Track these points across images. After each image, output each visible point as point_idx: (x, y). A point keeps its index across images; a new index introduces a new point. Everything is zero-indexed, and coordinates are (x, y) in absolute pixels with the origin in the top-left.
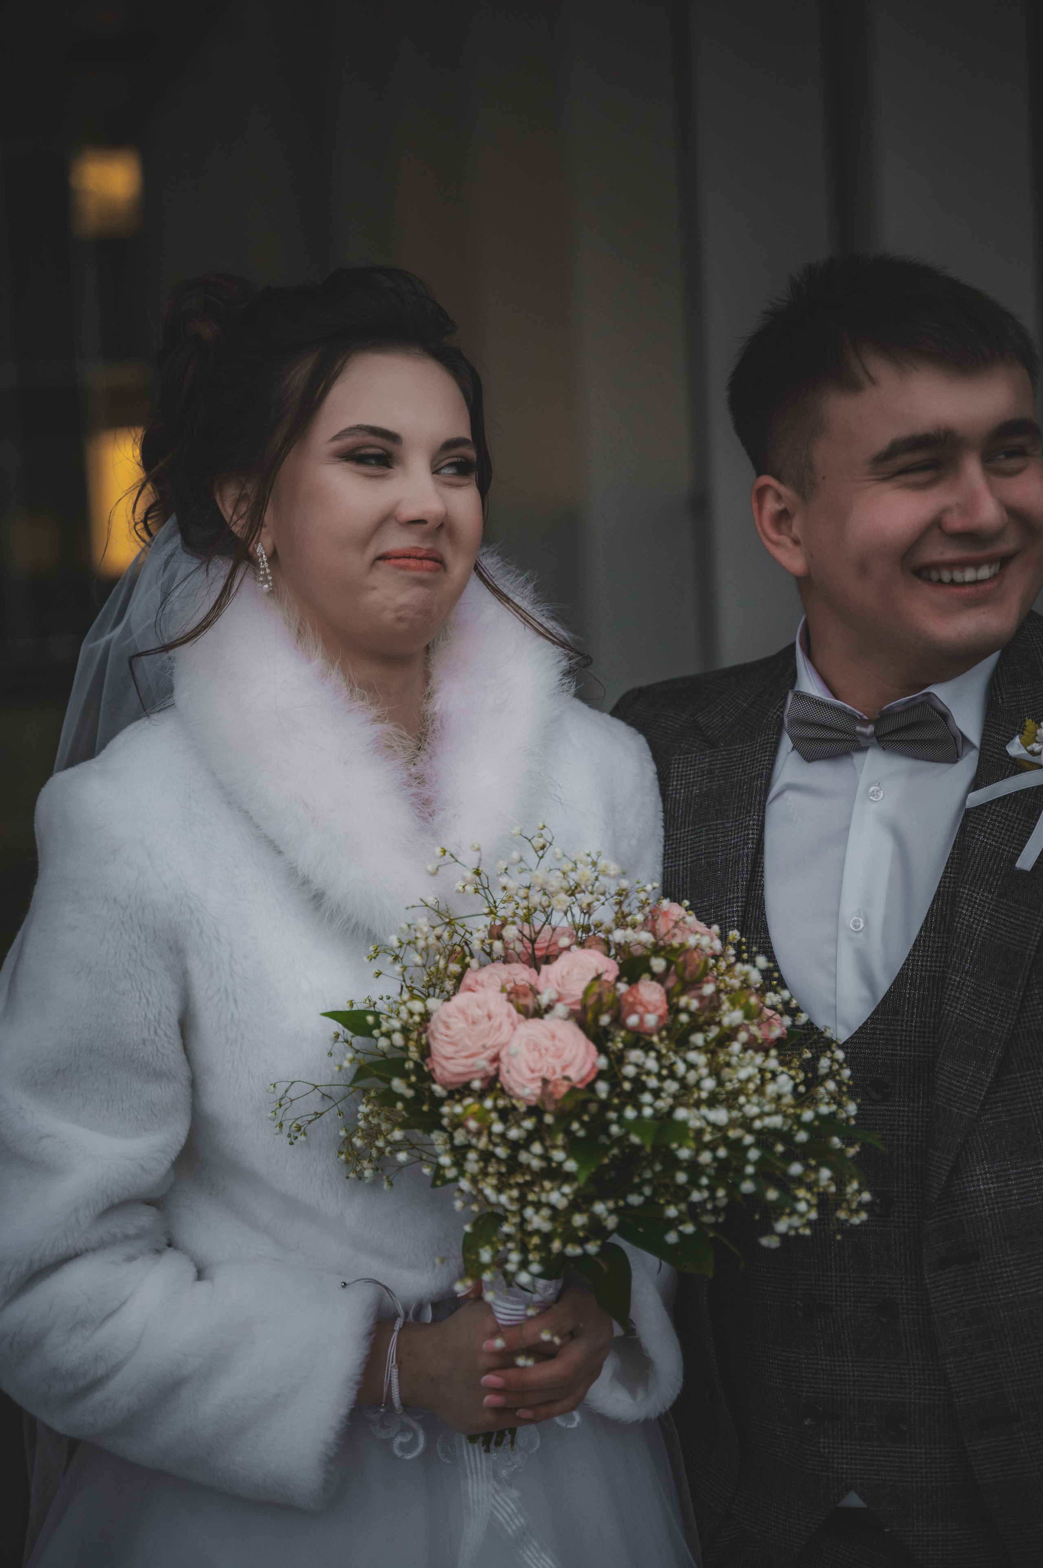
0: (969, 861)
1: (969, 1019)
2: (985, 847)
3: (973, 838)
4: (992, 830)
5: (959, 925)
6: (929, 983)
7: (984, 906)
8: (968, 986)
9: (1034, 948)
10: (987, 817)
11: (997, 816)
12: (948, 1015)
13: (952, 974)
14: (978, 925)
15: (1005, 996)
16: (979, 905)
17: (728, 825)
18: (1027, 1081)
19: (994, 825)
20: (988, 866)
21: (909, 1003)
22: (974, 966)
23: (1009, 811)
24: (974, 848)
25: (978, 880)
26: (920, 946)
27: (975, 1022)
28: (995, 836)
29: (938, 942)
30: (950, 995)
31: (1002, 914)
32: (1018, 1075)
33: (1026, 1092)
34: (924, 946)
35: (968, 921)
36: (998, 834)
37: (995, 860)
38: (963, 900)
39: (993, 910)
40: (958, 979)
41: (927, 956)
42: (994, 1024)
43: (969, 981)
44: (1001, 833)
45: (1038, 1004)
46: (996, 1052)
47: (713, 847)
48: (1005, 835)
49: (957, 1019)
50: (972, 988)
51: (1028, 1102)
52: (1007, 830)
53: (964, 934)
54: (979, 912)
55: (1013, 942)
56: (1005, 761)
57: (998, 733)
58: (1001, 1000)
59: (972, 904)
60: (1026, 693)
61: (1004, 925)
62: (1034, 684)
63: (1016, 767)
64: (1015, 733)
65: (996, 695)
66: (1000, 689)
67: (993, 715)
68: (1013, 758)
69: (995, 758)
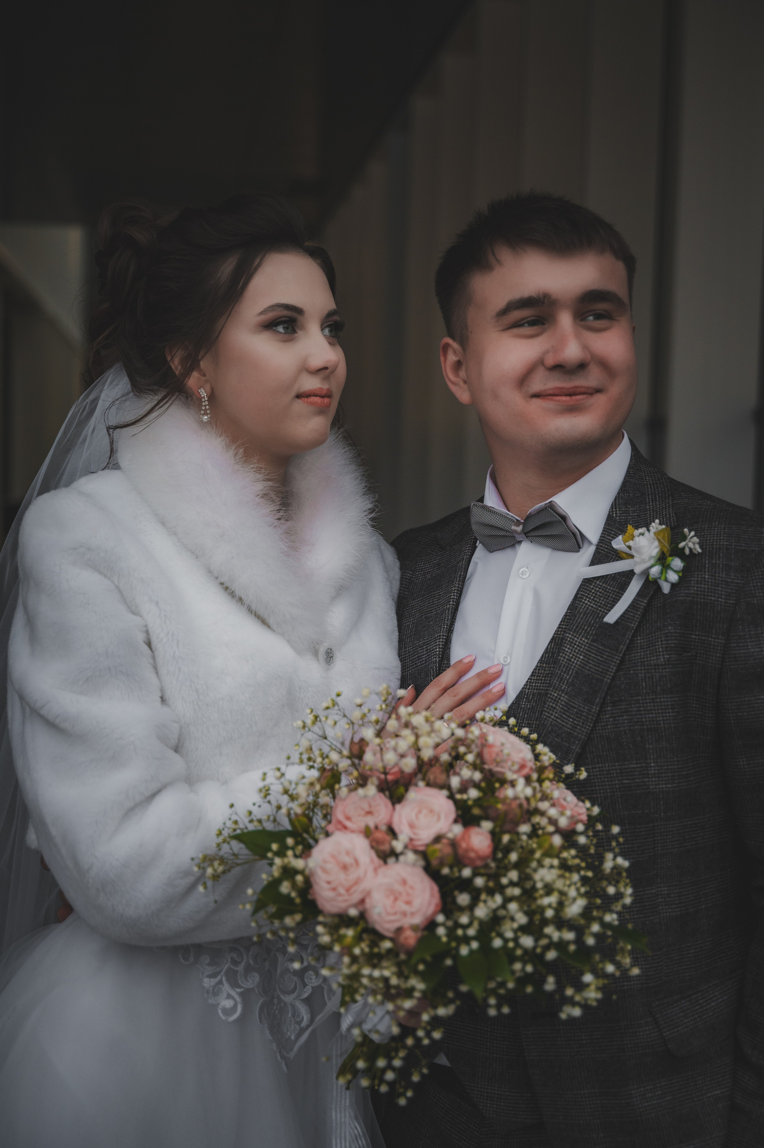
0: (576, 616)
1: (560, 723)
2: (588, 608)
3: (581, 601)
4: (595, 597)
5: (562, 658)
6: (537, 698)
7: (581, 647)
8: (562, 701)
9: (611, 677)
10: (592, 589)
11: (600, 588)
12: (546, 719)
13: (552, 691)
14: (575, 659)
15: (587, 709)
16: (578, 646)
17: (442, 593)
18: (596, 772)
19: (596, 594)
20: (588, 621)
21: (523, 711)
22: (568, 687)
23: (608, 585)
24: (581, 608)
25: (579, 629)
26: (536, 673)
27: (564, 726)
28: (596, 601)
29: (547, 670)
30: (549, 705)
31: (593, 653)
32: (590, 767)
33: (594, 779)
34: (538, 673)
35: (569, 656)
36: (598, 600)
37: (593, 617)
38: (567, 642)
39: (587, 650)
40: (556, 695)
41: (539, 680)
42: (576, 728)
43: (564, 697)
44: (600, 600)
45: (609, 718)
46: (576, 748)
48: (603, 601)
49: (551, 722)
50: (565, 702)
51: (595, 786)
52: (605, 598)
53: (564, 665)
54: (577, 651)
55: (597, 672)
56: (611, 554)
57: (611, 533)
58: (583, 712)
59: (573, 645)
60: (634, 511)
61: (593, 661)
62: (640, 506)
63: (616, 556)
64: (620, 534)
65: (613, 511)
66: (616, 508)
67: (608, 524)
68: (616, 550)
69: (604, 551)
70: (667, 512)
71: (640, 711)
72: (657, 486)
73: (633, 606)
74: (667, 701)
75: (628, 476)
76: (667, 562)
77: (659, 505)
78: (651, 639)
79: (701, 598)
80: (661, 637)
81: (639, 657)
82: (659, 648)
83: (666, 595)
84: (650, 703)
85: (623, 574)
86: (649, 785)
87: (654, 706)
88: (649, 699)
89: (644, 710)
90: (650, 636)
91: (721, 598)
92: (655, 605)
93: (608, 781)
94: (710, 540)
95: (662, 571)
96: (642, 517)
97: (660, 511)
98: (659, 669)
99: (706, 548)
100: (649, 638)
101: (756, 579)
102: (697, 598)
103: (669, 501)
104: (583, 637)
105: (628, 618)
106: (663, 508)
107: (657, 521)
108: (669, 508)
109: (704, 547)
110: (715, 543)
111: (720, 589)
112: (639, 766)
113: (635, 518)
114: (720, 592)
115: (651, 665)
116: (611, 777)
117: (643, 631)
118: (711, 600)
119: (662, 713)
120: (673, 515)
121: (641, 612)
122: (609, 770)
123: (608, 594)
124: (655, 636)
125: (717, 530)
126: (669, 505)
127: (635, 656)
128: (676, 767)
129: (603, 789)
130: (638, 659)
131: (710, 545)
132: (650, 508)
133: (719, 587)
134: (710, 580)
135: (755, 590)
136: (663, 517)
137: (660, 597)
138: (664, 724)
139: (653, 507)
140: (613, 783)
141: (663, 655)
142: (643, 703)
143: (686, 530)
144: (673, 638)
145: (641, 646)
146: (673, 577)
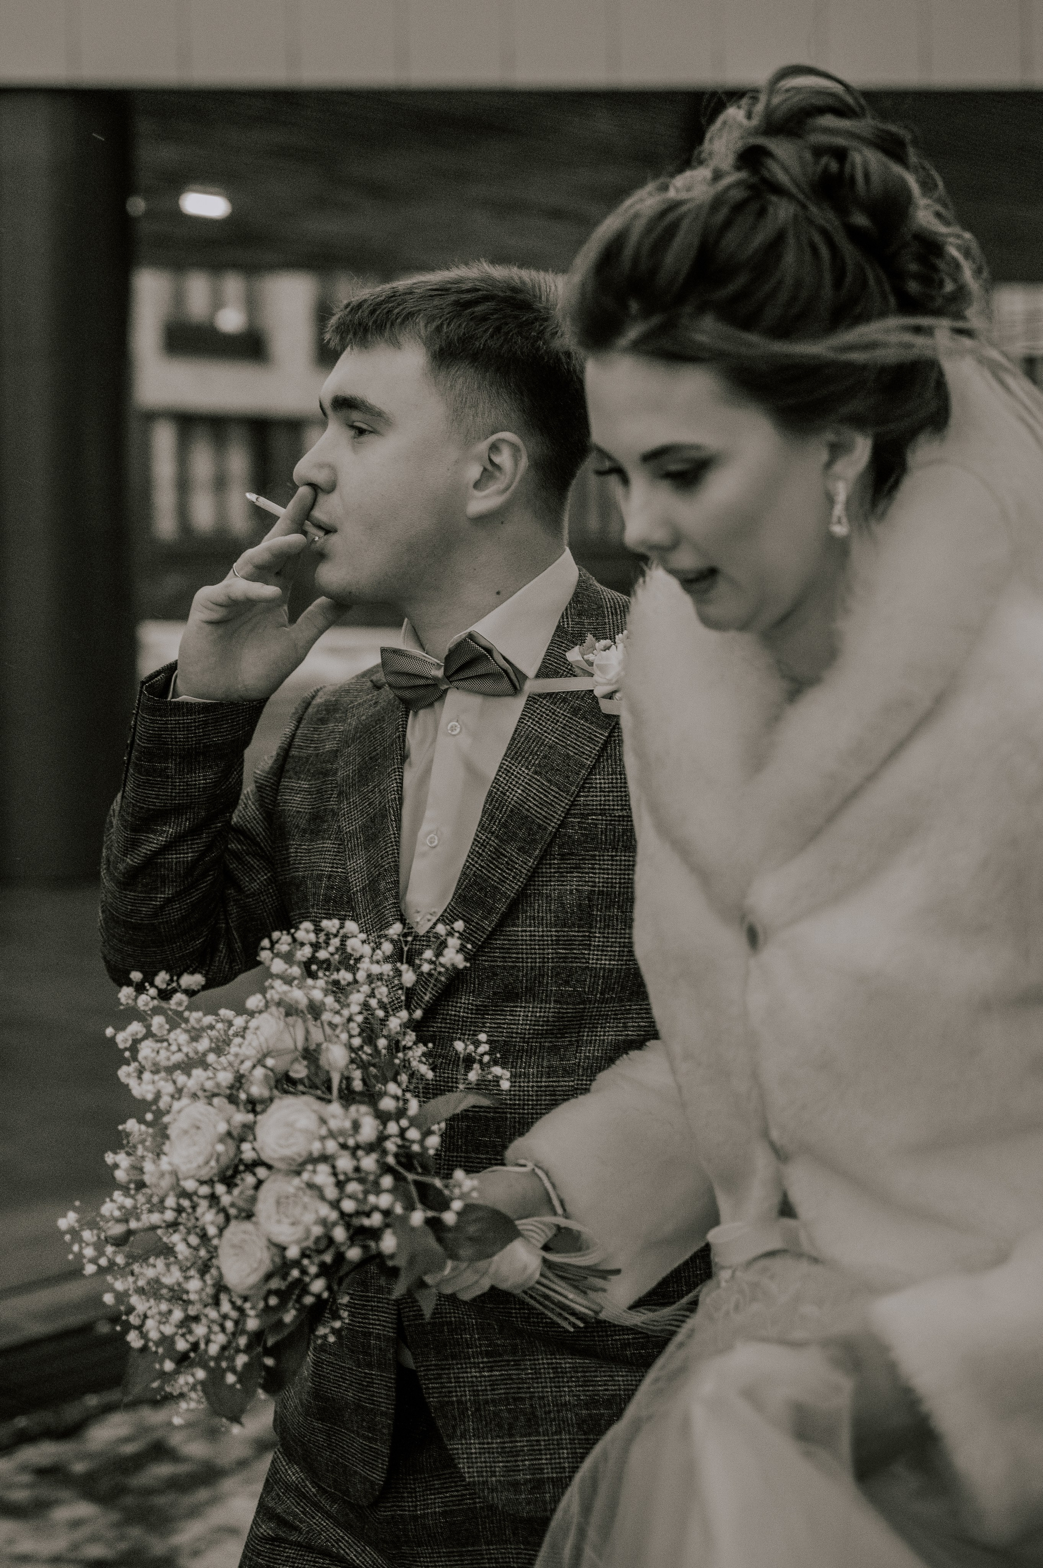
1: (485, 874)
2: (531, 732)
3: (522, 722)
4: (540, 719)
7: (519, 779)
9: (556, 825)
10: (537, 709)
12: (468, 867)
13: (480, 832)
14: (511, 796)
15: (522, 861)
16: (516, 779)
19: (542, 715)
20: (530, 747)
22: (500, 829)
23: (557, 707)
24: (522, 730)
25: (519, 758)
27: (490, 878)
28: (541, 724)
30: (474, 850)
32: (520, 929)
36: (544, 724)
37: (537, 743)
38: (503, 770)
39: (526, 783)
40: (484, 838)
43: (493, 841)
44: (546, 723)
46: (502, 907)
48: (550, 725)
49: (475, 872)
50: (495, 848)
51: (522, 954)
52: (552, 722)
54: (514, 783)
55: (538, 815)
56: (563, 667)
57: (565, 641)
58: (516, 863)
59: (510, 777)
60: (590, 624)
62: (597, 619)
65: (563, 621)
66: (567, 619)
67: (559, 635)
68: (571, 664)
69: (554, 664)
72: (617, 600)
77: (621, 619)
84: (608, 860)
85: (577, 694)
86: (589, 959)
87: (612, 865)
88: (608, 855)
89: (599, 869)
93: (539, 949)
96: (601, 630)
104: (522, 768)
105: (584, 753)
107: (624, 631)
112: (580, 934)
113: (593, 624)
116: (543, 945)
121: (600, 748)
122: (543, 936)
123: (557, 718)
129: (531, 958)
132: (609, 622)
139: (613, 621)
140: (546, 952)
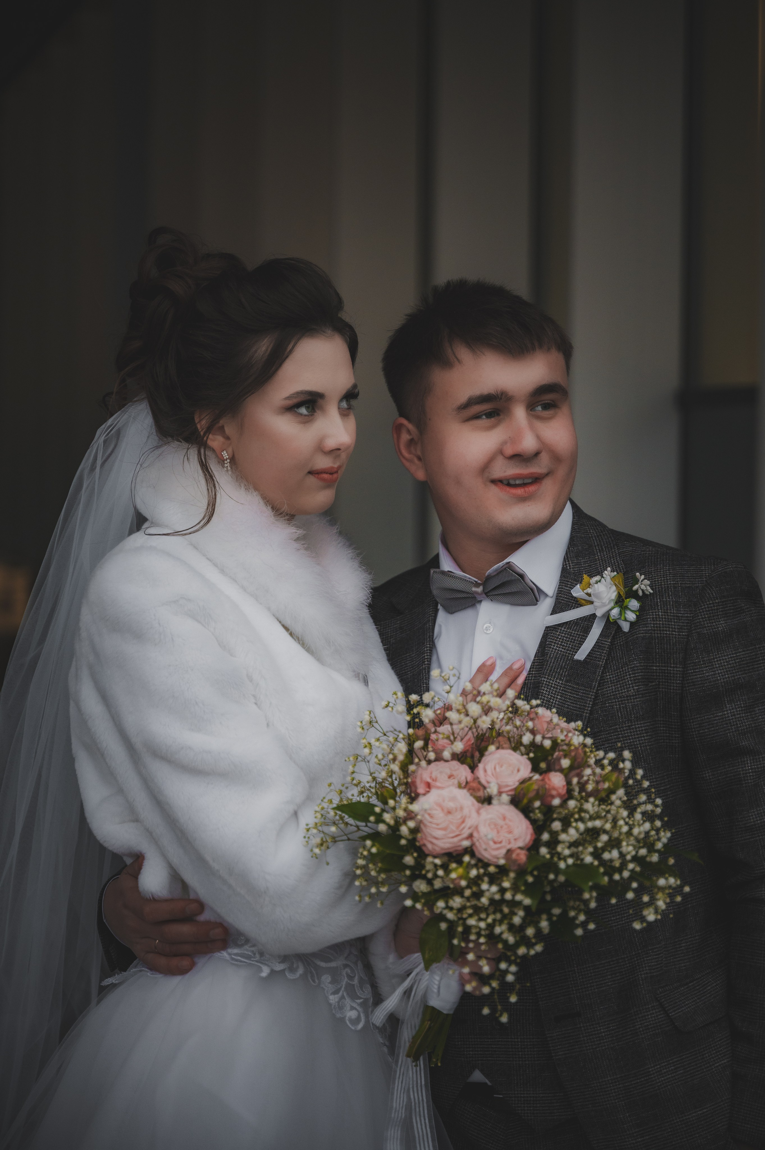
0: (548, 662)
2: (558, 653)
3: (550, 648)
4: (562, 643)
7: (557, 688)
10: (559, 636)
11: (565, 634)
14: (553, 700)
16: (554, 687)
17: (413, 655)
19: (563, 639)
20: (560, 665)
23: (573, 630)
24: (551, 653)
25: (553, 673)
28: (563, 646)
31: (569, 693)
35: (547, 698)
36: (565, 645)
37: (564, 660)
38: (544, 685)
39: (562, 690)
44: (567, 644)
47: (405, 670)
48: (570, 645)
52: (571, 642)
54: (554, 692)
55: (575, 709)
56: (571, 602)
57: (568, 584)
59: (549, 687)
60: (585, 562)
61: (570, 699)
62: (590, 557)
63: (576, 604)
64: (577, 584)
65: (566, 564)
66: (568, 561)
67: (564, 576)
68: (575, 598)
69: (564, 600)
70: (615, 560)
71: (619, 738)
72: (601, 537)
73: (598, 645)
74: (642, 727)
75: (574, 532)
76: (625, 605)
77: (607, 555)
78: (619, 674)
79: (657, 634)
80: (629, 672)
81: (611, 691)
82: (628, 681)
83: (628, 633)
84: (627, 730)
85: (584, 619)
87: (631, 732)
88: (626, 726)
89: (622, 737)
90: (618, 671)
91: (675, 631)
92: (617, 643)
94: (658, 581)
95: (621, 611)
96: (594, 567)
97: (608, 560)
98: (631, 699)
99: (656, 588)
100: (617, 673)
101: (703, 612)
102: (655, 633)
103: (615, 551)
104: (557, 679)
105: (596, 657)
106: (610, 557)
107: (609, 569)
108: (616, 556)
109: (654, 587)
110: (663, 584)
111: (673, 623)
113: (587, 569)
114: (673, 627)
115: (624, 697)
117: (611, 667)
118: (666, 634)
119: (638, 738)
120: (621, 563)
121: (607, 651)
123: (574, 638)
124: (623, 671)
125: (663, 571)
126: (616, 554)
127: (607, 691)
128: (655, 783)
130: (610, 693)
131: (658, 585)
132: (599, 558)
133: (672, 622)
134: (664, 617)
135: (704, 621)
136: (612, 565)
137: (622, 636)
138: (641, 747)
139: (601, 557)
141: (633, 687)
142: (621, 731)
143: (638, 574)
144: (639, 671)
145: (611, 681)
146: (631, 616)
